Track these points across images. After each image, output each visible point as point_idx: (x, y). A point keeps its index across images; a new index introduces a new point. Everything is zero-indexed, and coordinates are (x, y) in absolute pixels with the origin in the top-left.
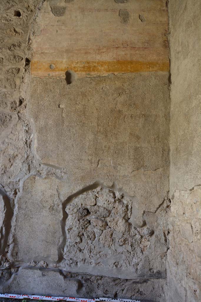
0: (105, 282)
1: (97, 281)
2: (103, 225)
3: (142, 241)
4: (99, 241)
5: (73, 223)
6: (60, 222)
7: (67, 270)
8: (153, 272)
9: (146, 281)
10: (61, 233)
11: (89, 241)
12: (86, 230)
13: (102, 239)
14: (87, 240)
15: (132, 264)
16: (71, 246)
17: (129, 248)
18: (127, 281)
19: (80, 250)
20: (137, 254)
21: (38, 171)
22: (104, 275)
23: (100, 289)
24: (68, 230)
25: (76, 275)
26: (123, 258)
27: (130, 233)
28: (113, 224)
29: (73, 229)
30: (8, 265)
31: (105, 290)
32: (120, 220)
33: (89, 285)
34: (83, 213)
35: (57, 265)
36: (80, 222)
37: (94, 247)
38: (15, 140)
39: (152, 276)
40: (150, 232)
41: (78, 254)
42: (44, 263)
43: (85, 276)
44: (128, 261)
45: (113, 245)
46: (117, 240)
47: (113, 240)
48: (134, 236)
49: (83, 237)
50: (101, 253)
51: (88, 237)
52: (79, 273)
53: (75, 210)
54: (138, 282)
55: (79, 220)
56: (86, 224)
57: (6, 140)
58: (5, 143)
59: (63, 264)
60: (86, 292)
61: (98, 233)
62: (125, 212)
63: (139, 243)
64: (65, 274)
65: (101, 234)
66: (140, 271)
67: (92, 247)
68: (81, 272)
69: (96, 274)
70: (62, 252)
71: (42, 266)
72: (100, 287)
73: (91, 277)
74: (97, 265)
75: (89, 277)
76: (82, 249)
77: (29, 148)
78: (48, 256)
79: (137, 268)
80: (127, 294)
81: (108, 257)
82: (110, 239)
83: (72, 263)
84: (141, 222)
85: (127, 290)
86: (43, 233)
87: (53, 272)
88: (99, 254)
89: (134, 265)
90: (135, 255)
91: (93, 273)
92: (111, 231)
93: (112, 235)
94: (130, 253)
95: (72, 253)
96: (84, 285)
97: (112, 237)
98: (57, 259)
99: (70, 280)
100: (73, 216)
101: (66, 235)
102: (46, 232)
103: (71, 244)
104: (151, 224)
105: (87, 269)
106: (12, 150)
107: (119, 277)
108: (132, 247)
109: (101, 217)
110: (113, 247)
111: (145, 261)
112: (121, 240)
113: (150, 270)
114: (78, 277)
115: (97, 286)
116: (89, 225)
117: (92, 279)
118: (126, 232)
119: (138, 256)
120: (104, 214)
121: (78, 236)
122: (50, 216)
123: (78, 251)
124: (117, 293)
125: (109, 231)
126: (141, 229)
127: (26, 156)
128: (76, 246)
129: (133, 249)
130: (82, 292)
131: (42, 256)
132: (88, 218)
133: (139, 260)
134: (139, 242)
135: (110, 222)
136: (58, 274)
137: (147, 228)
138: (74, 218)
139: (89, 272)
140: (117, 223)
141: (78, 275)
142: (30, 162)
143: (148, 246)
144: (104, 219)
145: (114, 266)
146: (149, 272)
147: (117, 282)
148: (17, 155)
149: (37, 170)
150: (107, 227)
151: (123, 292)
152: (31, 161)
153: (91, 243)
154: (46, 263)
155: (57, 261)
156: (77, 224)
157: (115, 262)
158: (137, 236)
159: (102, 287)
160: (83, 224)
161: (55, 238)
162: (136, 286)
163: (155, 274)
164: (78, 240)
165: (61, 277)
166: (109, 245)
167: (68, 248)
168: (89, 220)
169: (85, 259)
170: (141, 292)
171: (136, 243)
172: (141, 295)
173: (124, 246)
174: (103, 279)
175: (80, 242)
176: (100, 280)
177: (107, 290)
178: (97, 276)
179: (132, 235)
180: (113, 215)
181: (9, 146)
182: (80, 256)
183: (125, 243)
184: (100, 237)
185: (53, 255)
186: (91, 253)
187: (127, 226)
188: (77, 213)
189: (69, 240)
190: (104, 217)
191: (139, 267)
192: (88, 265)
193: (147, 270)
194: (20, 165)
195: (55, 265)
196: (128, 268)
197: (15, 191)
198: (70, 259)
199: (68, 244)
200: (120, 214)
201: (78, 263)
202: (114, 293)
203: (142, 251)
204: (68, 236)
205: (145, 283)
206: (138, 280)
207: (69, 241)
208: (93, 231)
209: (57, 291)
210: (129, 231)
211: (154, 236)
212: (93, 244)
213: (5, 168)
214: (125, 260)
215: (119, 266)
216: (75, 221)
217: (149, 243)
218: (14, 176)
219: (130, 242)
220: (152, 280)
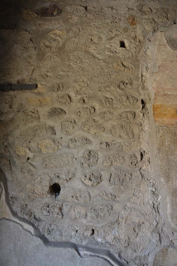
21: (171, 241)
38: (140, 204)
57: (128, 204)
58: (126, 208)
77: (157, 213)
106: (137, 217)
127: (155, 224)
142: (160, 230)
148: (143, 223)
149: (171, 239)
152: (161, 228)
181: (133, 212)
194: (149, 234)
213: (129, 239)
218: (141, 248)
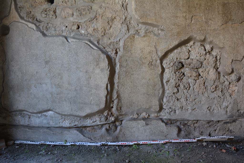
0: (201, 125)
1: (194, 125)
2: (196, 75)
3: (230, 87)
4: (194, 90)
5: (170, 76)
6: (159, 76)
7: (168, 118)
8: (241, 113)
9: (234, 121)
10: (161, 85)
11: (185, 91)
12: (181, 81)
13: (197, 88)
14: (183, 90)
15: (222, 107)
16: (170, 97)
17: (220, 94)
18: (219, 122)
19: (178, 100)
20: (226, 98)
21: (137, 30)
22: (199, 119)
23: (196, 131)
24: (166, 82)
25: (175, 122)
26: (215, 103)
27: (220, 80)
28: (205, 74)
29: (170, 81)
30: (114, 119)
31: (201, 131)
32: (212, 70)
33: (187, 129)
34: (179, 66)
35: (158, 114)
36: (176, 74)
37: (189, 95)
38: (112, 4)
39: (240, 116)
40: (238, 78)
41: (176, 103)
42: (146, 114)
43: (183, 121)
44: (219, 105)
45: (206, 92)
46: (209, 88)
47: (206, 88)
48: (223, 83)
49: (179, 87)
50: (196, 100)
51: (184, 87)
52: (178, 120)
53: (172, 64)
54: (228, 123)
55: (175, 73)
56: (182, 76)
57: (103, 5)
58: (102, 7)
59: (164, 113)
60: (185, 135)
61: (192, 83)
62: (215, 62)
63: (228, 89)
64: (166, 122)
65: (195, 83)
66: (230, 113)
67: (188, 96)
68: (180, 118)
69: (192, 119)
70: (162, 103)
71: (144, 117)
72: (196, 129)
73: (188, 122)
74: (193, 111)
75: (186, 122)
76: (179, 99)
77: (126, 10)
78: (150, 107)
79: (227, 111)
80: (219, 134)
81: (202, 103)
82: (203, 87)
83: (171, 111)
84: (230, 70)
85: (219, 130)
86: (144, 87)
87: (155, 120)
88: (194, 101)
89: (224, 108)
90: (225, 99)
91: (190, 119)
92: (204, 80)
93: (204, 83)
94: (220, 98)
95: (170, 102)
96: (183, 129)
97: (204, 85)
98: (158, 109)
99: (170, 126)
100: (170, 70)
101: (164, 87)
102: (146, 86)
103: (169, 95)
104: (238, 70)
105: (185, 115)
106: (110, 13)
107: (212, 120)
108: (222, 92)
109: (195, 68)
110: (206, 94)
111: (234, 103)
112: (212, 87)
113: (238, 111)
114: (177, 123)
115: (193, 129)
116: (184, 76)
117: (189, 124)
118: (217, 79)
119: (228, 100)
120: (197, 65)
121: (175, 87)
122: (149, 71)
123: (176, 100)
124: (211, 133)
125: (202, 80)
126: (229, 76)
127: (124, 18)
128: (173, 96)
129: (223, 94)
130: (181, 135)
131: (145, 107)
132: (182, 70)
133: (229, 103)
134: (228, 87)
135: (202, 72)
136: (160, 122)
137: (235, 75)
138: (171, 71)
139: (187, 118)
140: (208, 73)
141: (177, 121)
142: (128, 23)
143: (236, 91)
144: (197, 70)
145: (208, 110)
146: (238, 113)
147: (210, 124)
148: (115, 18)
149: (136, 29)
150: (200, 76)
151: (216, 132)
152: (128, 21)
153: (187, 92)
154: (148, 114)
155: (159, 111)
156: (174, 76)
157: (209, 107)
158: (226, 83)
159: (198, 130)
160: (179, 76)
161: (155, 90)
162: (227, 125)
163: (242, 114)
164: (176, 90)
165: (163, 124)
166: (203, 92)
167: (168, 99)
168: (184, 72)
169: (182, 107)
170: (231, 130)
171: (226, 89)
172: (231, 133)
173: (215, 92)
174: (198, 122)
175: (177, 92)
176: (196, 124)
177: (202, 132)
178: (194, 120)
179: (222, 82)
180: (205, 66)
181: (107, 10)
182: (178, 104)
183: (216, 89)
184: (195, 86)
185: (154, 106)
186: (188, 101)
187: (217, 74)
188: (173, 67)
189: (167, 91)
190: (197, 68)
191: (228, 110)
192: (186, 111)
193: (235, 111)
194: (120, 26)
195: (156, 114)
196: (219, 111)
197: (116, 50)
198: (169, 108)
199: (166, 95)
200: (211, 65)
201: (177, 111)
202: (208, 133)
203: (230, 95)
204: (166, 88)
205: (234, 123)
206: (228, 120)
207: (167, 93)
208: (187, 82)
209: (160, 137)
210: (219, 78)
211: (241, 81)
212: (189, 93)
213: (105, 30)
214: (217, 104)
215: (211, 110)
216: (172, 74)
217: (237, 88)
218: (114, 36)
219: (220, 88)
220: (240, 119)
